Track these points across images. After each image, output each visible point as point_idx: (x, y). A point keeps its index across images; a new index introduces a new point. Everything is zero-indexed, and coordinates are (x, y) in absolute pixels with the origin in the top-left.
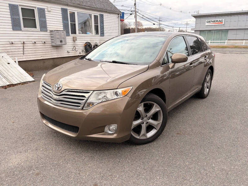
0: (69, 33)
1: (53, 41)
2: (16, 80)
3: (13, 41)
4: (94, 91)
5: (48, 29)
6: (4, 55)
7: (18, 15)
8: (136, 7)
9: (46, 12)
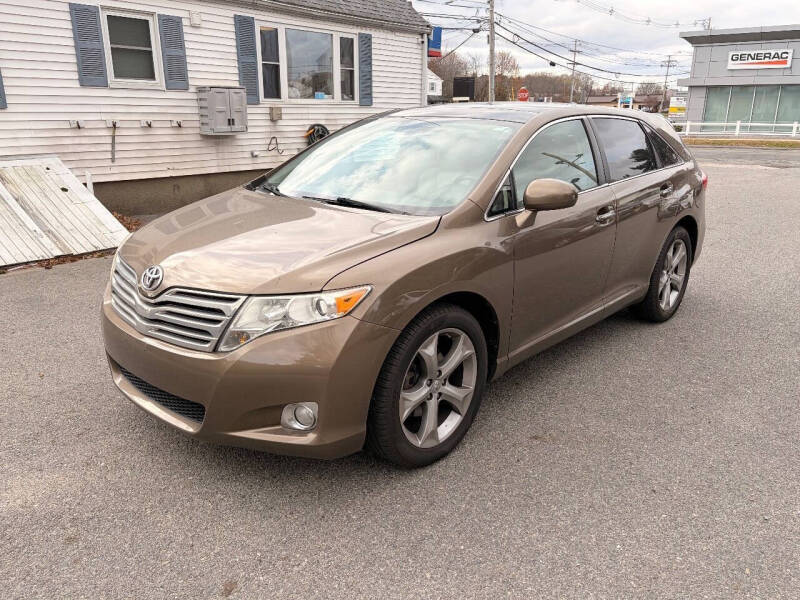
0: (256, 94)
1: (205, 120)
2: (82, 241)
3: (80, 118)
4: (250, 295)
5: (191, 82)
6: (54, 162)
7: (98, 38)
8: (492, 7)
9: (185, 30)
